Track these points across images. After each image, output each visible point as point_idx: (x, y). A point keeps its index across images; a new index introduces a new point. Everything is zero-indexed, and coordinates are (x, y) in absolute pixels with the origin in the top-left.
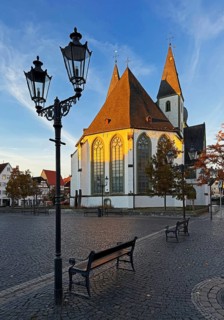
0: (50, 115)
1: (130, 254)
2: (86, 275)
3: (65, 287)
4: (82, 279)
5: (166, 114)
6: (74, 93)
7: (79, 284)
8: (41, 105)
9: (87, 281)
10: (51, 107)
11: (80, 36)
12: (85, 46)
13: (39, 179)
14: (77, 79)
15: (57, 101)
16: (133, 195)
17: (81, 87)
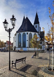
0: (8, 31)
1: (25, 60)
2: (15, 64)
3: (11, 67)
4: (14, 65)
5: (36, 28)
6: (13, 28)
7: (14, 66)
8: (6, 29)
9: (15, 65)
10: (8, 30)
11: (14, 16)
12: (15, 19)
13: (6, 43)
14: (13, 25)
15: (9, 29)
16: (28, 47)
17: (14, 26)
